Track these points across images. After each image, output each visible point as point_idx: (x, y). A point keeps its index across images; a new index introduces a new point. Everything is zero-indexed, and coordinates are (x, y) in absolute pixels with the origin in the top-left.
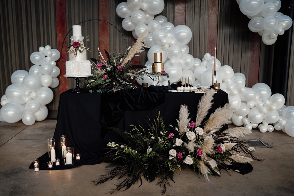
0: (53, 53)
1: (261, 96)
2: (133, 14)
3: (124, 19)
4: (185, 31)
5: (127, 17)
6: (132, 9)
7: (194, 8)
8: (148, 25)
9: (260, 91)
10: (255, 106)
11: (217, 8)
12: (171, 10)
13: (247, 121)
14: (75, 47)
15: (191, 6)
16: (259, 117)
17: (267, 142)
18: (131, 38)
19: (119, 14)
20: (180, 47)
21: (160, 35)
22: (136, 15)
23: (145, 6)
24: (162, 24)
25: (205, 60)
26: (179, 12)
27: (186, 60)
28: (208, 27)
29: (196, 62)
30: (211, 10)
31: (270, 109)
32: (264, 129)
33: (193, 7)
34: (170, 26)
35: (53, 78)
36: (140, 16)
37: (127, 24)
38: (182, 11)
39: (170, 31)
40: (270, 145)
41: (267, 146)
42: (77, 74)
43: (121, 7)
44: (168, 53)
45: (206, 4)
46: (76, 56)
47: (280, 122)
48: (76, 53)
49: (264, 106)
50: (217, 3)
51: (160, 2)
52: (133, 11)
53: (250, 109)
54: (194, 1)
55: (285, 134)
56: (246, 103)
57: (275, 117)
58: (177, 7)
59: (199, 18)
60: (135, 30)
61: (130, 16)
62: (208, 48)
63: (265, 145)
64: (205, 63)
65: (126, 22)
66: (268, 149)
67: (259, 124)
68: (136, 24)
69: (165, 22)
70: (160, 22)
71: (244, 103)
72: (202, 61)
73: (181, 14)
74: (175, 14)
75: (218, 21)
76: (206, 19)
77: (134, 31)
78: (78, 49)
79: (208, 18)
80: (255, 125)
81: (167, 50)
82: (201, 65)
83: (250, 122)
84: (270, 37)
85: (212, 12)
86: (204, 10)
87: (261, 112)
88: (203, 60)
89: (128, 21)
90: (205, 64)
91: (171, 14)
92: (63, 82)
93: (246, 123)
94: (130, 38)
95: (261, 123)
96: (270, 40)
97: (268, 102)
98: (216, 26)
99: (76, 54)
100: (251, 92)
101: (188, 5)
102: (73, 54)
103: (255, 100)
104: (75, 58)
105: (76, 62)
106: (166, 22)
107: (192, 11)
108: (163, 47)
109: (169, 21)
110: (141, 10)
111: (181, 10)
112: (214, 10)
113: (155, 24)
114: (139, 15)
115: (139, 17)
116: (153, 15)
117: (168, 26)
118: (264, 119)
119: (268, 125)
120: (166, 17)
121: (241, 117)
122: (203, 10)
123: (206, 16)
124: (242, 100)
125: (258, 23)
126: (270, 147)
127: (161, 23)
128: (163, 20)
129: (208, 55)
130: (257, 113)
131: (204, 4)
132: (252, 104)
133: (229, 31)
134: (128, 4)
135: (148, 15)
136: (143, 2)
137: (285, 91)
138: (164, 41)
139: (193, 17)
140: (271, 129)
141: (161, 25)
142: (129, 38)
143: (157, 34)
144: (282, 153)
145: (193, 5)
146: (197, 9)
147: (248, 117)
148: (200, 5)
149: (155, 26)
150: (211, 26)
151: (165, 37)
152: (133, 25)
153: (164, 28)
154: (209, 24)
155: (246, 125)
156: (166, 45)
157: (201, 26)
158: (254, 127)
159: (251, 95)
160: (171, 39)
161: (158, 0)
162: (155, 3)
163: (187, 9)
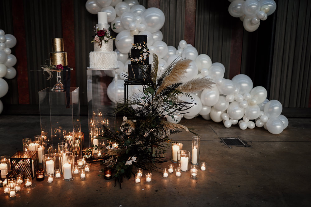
0: (7, 38)
1: (242, 90)
4: (157, 14)
8: (115, 7)
9: (240, 83)
10: (235, 100)
13: (226, 116)
14: (100, 36)
16: (239, 112)
17: (245, 140)
20: (152, 33)
21: (129, 19)
24: (131, 7)
25: (180, 48)
27: (158, 47)
28: (186, 11)
29: (171, 50)
31: (251, 104)
32: (244, 126)
34: (141, 9)
35: (7, 67)
39: (140, 15)
40: (248, 143)
41: (245, 145)
47: (261, 118)
49: (244, 100)
53: (230, 103)
55: (267, 131)
56: (225, 96)
57: (255, 113)
62: (185, 36)
63: (243, 143)
64: (180, 51)
65: (90, 3)
66: (246, 148)
67: (239, 120)
68: (101, 6)
69: (135, 5)
70: (130, 4)
71: (222, 97)
75: (196, 5)
76: (183, 2)
80: (235, 122)
82: (175, 54)
83: (230, 119)
84: (251, 23)
87: (241, 106)
88: (178, 48)
90: (180, 53)
92: (22, 73)
93: (225, 119)
95: (242, 119)
96: (251, 26)
97: (249, 96)
98: (194, 11)
100: (229, 85)
103: (235, 94)
104: (100, 49)
105: (100, 53)
106: (137, 4)
108: (132, 32)
109: (140, 4)
113: (123, 6)
117: (139, 9)
118: (245, 115)
119: (249, 121)
121: (220, 113)
124: (221, 94)
125: (239, 7)
126: (248, 146)
128: (134, 2)
129: (183, 43)
130: (237, 108)
132: (231, 98)
133: (208, 16)
137: (268, 83)
138: (133, 25)
139: (169, 0)
140: (252, 125)
141: (131, 8)
143: (125, 17)
144: (261, 153)
147: (227, 112)
149: (123, 8)
150: (189, 11)
151: (134, 21)
152: (99, 7)
153: (134, 11)
154: (187, 8)
155: (225, 121)
156: (135, 30)
157: (178, 11)
158: (234, 124)
159: (230, 87)
160: (141, 23)
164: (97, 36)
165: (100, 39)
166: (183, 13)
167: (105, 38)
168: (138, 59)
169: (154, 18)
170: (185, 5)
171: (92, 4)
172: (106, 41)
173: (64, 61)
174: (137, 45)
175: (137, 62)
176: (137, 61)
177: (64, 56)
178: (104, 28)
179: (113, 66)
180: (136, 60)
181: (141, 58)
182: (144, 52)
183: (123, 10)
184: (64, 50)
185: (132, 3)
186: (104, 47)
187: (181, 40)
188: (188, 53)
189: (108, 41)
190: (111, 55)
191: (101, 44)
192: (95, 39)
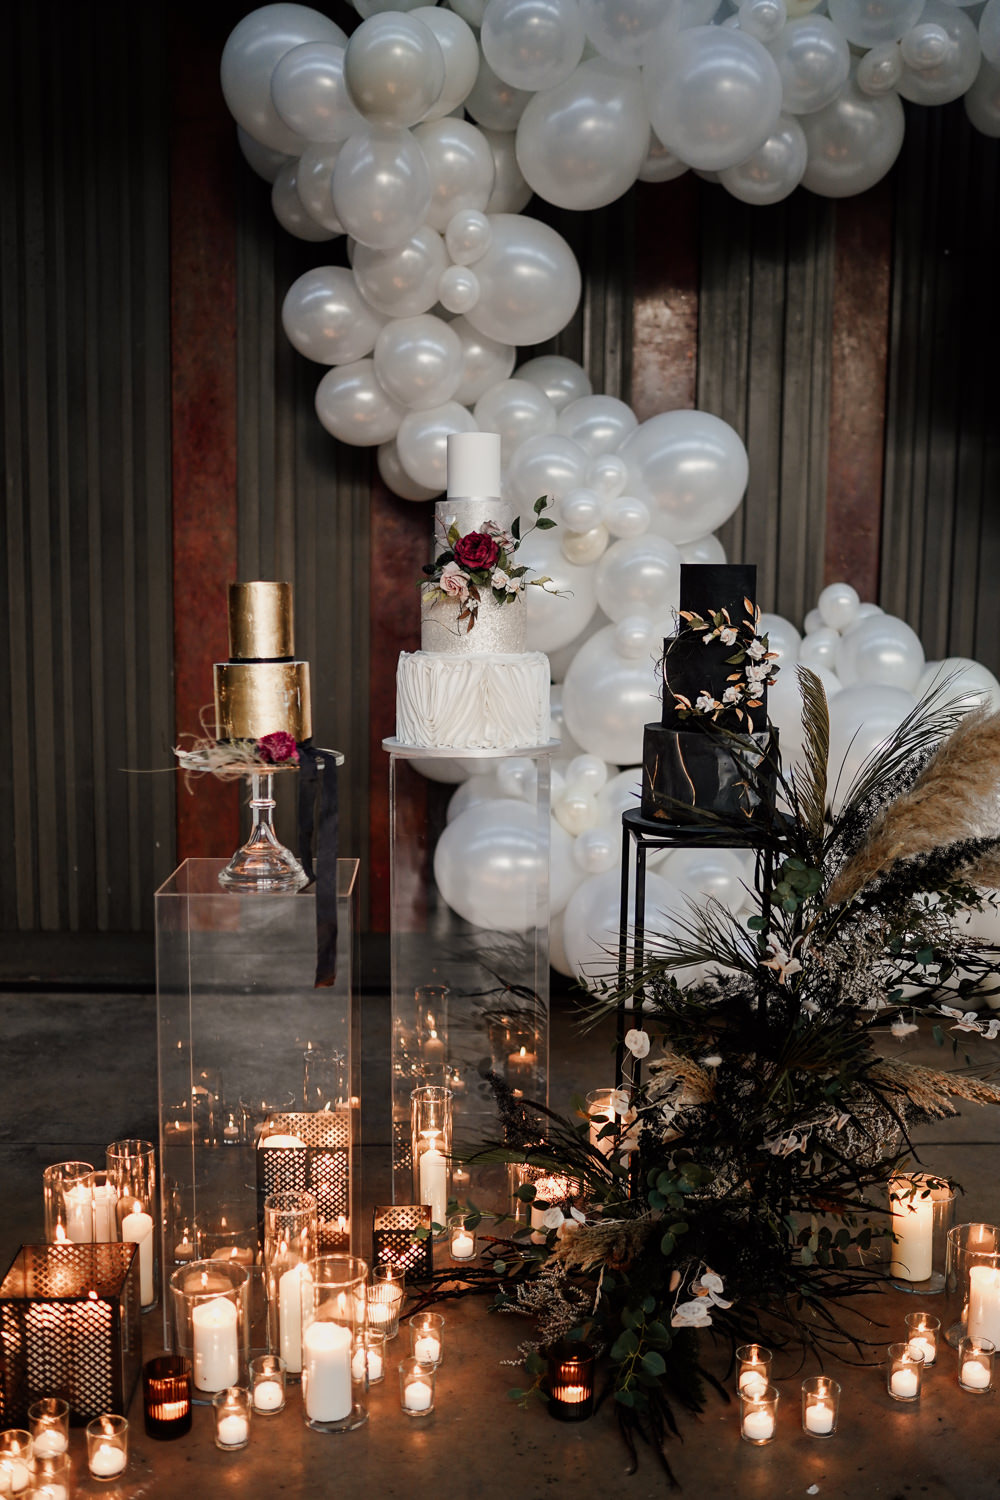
2: (386, 338)
3: (329, 368)
4: (708, 447)
5: (349, 355)
6: (380, 308)
7: (746, 317)
8: (477, 409)
11: (884, 322)
12: (610, 325)
14: (471, 565)
15: (732, 308)
18: (367, 491)
19: (301, 337)
20: (679, 547)
21: (554, 472)
22: (403, 347)
23: (463, 287)
24: (559, 408)
25: (823, 625)
26: (658, 339)
28: (832, 429)
30: (850, 334)
33: (738, 312)
34: (613, 421)
36: (428, 351)
37: (351, 405)
38: (677, 337)
39: (611, 449)
42: (472, 737)
43: (309, 297)
44: (600, 580)
45: (821, 298)
46: (471, 626)
48: (470, 605)
50: (882, 290)
51: (553, 265)
52: (385, 320)
54: (748, 279)
58: (645, 311)
59: (779, 376)
60: (401, 442)
61: (370, 356)
62: (827, 559)
64: (821, 643)
65: (341, 387)
68: (400, 401)
69: (575, 396)
70: (550, 393)
72: (803, 634)
73: (667, 353)
74: (636, 350)
75: (887, 398)
76: (818, 384)
77: (392, 443)
78: (486, 582)
79: (832, 377)
81: (597, 562)
82: (798, 658)
85: (853, 341)
86: (806, 334)
88: (810, 623)
89: (355, 383)
90: (823, 650)
91: (612, 352)
94: (362, 493)
98: (874, 428)
99: (474, 613)
101: (710, 300)
102: (451, 611)
104: (466, 637)
105: (469, 663)
106: (583, 395)
107: (734, 333)
108: (575, 541)
109: (598, 388)
110: (439, 311)
111: (671, 330)
112: (863, 332)
113: (521, 403)
114: (426, 343)
115: (425, 358)
116: (509, 347)
117: (603, 419)
120: (582, 366)
122: (801, 330)
123: (818, 370)
127: (555, 398)
128: (567, 383)
129: (840, 599)
131: (809, 298)
133: (950, 456)
134: (358, 279)
135: (476, 350)
136: (451, 263)
138: (584, 506)
139: (743, 373)
141: (559, 412)
142: (358, 491)
143: (533, 461)
145: (739, 301)
146: (766, 328)
148: (780, 299)
149: (520, 415)
150: (846, 427)
151: (588, 480)
152: (387, 409)
153: (577, 428)
154: (837, 416)
156: (593, 532)
157: (790, 428)
160: (621, 495)
161: (542, 256)
162: (524, 271)
163: (704, 321)
164: (452, 567)
165: (470, 584)
166: (816, 442)
167: (499, 577)
168: (718, 696)
169: (690, 466)
170: (827, 400)
171: (351, 392)
172: (501, 595)
173: (296, 709)
174: (708, 618)
175: (715, 718)
176: (712, 713)
177: (295, 682)
178: (488, 524)
179: (535, 731)
180: (706, 702)
181: (732, 694)
182: (748, 660)
183: (520, 423)
184: (292, 652)
185: (558, 386)
186: (486, 630)
187: (827, 583)
188: (873, 653)
189: (514, 595)
190: (523, 670)
191: (476, 609)
192: (443, 585)
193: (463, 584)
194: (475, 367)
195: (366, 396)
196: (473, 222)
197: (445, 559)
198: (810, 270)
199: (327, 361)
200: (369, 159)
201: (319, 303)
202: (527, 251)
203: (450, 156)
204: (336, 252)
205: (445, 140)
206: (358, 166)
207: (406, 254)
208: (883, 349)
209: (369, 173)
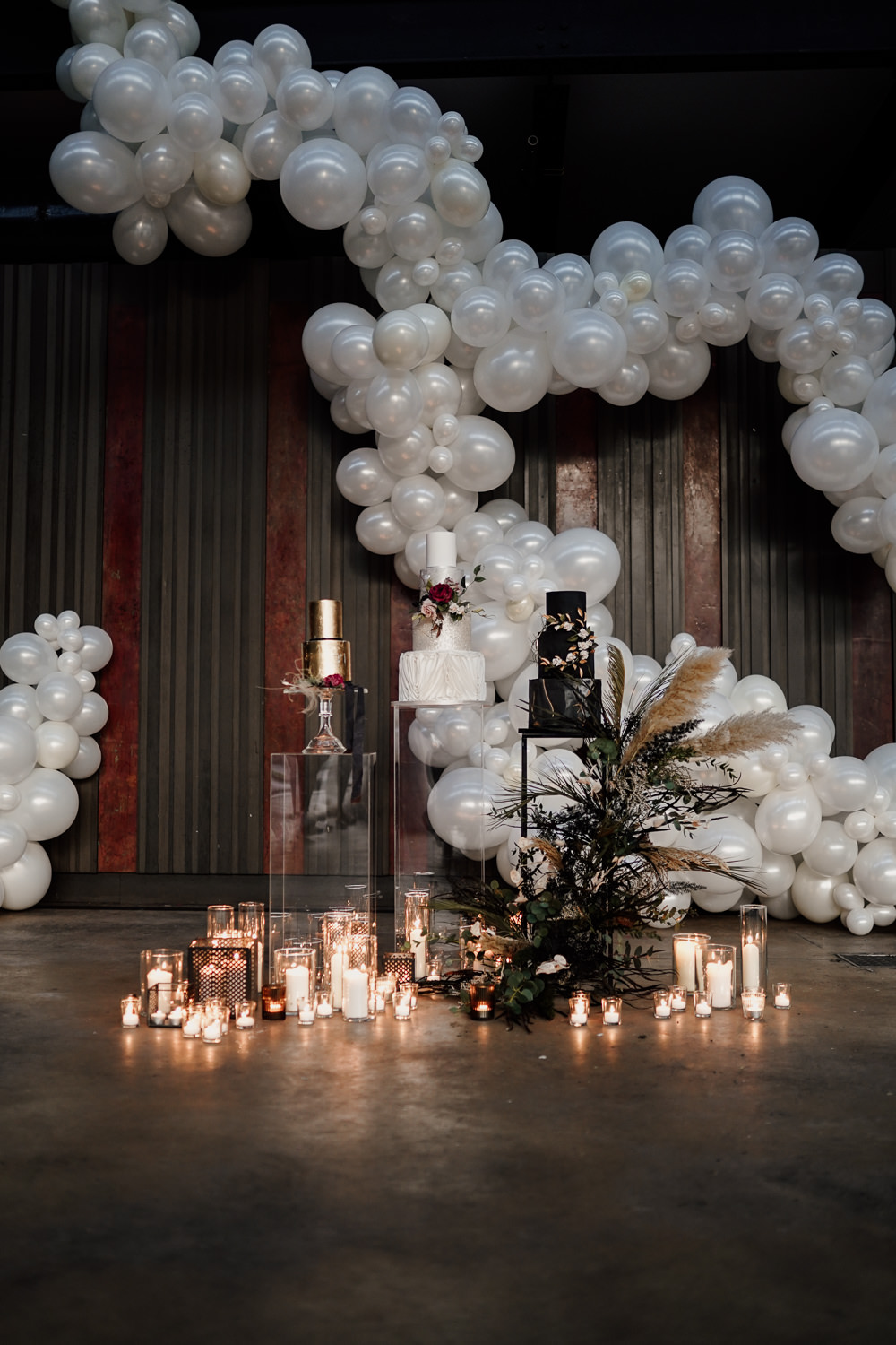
0: (86, 639)
2: (398, 489)
3: (365, 507)
4: (594, 549)
5: (376, 500)
6: (395, 472)
7: (627, 473)
8: (454, 530)
9: (892, 774)
10: (880, 834)
11: (716, 474)
12: (541, 480)
13: (850, 895)
14: (438, 601)
15: (618, 467)
18: (388, 586)
19: (347, 490)
21: (501, 566)
22: (408, 494)
23: (443, 458)
24: (506, 531)
25: (675, 659)
26: (572, 488)
28: (686, 542)
29: (643, 670)
30: (695, 482)
33: (623, 470)
34: (540, 536)
35: (79, 736)
36: (423, 496)
37: (378, 530)
38: (584, 487)
39: (537, 553)
42: (439, 695)
43: (352, 466)
45: (675, 460)
46: (439, 634)
48: (438, 623)
50: (715, 454)
51: (498, 445)
52: (397, 479)
53: (861, 845)
54: (628, 450)
56: (842, 816)
58: (563, 472)
59: (648, 510)
60: (407, 551)
61: (389, 500)
65: (371, 519)
68: (407, 527)
69: (516, 522)
70: (500, 522)
71: (829, 824)
72: (663, 666)
73: (578, 497)
74: (558, 495)
75: (721, 521)
76: (675, 513)
77: (402, 553)
78: (447, 610)
79: (685, 509)
80: (886, 914)
81: (527, 621)
83: (867, 903)
85: (698, 487)
86: (666, 483)
89: (380, 516)
91: (543, 497)
93: (850, 906)
94: (385, 585)
98: (714, 540)
99: (440, 627)
100: (853, 774)
101: (604, 463)
102: (428, 627)
103: (876, 807)
104: (436, 641)
105: (438, 655)
106: (522, 521)
107: (620, 483)
108: (514, 607)
109: (533, 517)
110: (429, 472)
111: (580, 482)
112: (703, 480)
113: (481, 526)
114: (422, 491)
115: (421, 500)
116: (474, 493)
117: (532, 535)
120: (524, 507)
121: (826, 885)
122: (663, 480)
123: (675, 505)
124: (825, 812)
125: (866, 520)
127: (503, 525)
128: (511, 515)
129: (685, 642)
130: (890, 861)
131: (667, 460)
132: (862, 823)
133: (764, 558)
134: (381, 455)
135: (453, 496)
136: (436, 444)
138: (517, 584)
139: (627, 508)
141: (504, 534)
142: (382, 586)
143: (487, 560)
145: (623, 463)
146: (640, 479)
147: (855, 880)
148: (649, 462)
149: (480, 533)
150: (695, 540)
151: (520, 569)
152: (399, 532)
153: (516, 541)
154: (690, 533)
155: (849, 911)
156: (524, 602)
157: (659, 541)
158: (882, 923)
159: (856, 782)
160: (542, 578)
161: (490, 439)
162: (480, 448)
163: (601, 476)
164: (428, 601)
165: (438, 611)
166: (676, 550)
167: (454, 607)
168: (564, 659)
169: (583, 561)
170: (682, 523)
171: (378, 522)
172: (455, 616)
174: (558, 618)
175: (562, 669)
176: (561, 666)
177: (343, 650)
178: (448, 580)
179: (475, 693)
180: (558, 662)
181: (571, 656)
182: (581, 640)
183: (481, 537)
184: (342, 636)
185: (506, 517)
186: (448, 637)
187: (678, 632)
189: (462, 616)
190: (468, 659)
191: (441, 625)
192: (423, 612)
193: (434, 610)
194: (453, 505)
195: (386, 524)
196: (448, 421)
197: (424, 598)
198: (667, 443)
199: (363, 504)
200: (387, 388)
201: (358, 469)
202: (482, 437)
203: (435, 384)
204: (368, 440)
205: (431, 375)
206: (381, 392)
207: (409, 440)
208: (717, 491)
209: (387, 395)
